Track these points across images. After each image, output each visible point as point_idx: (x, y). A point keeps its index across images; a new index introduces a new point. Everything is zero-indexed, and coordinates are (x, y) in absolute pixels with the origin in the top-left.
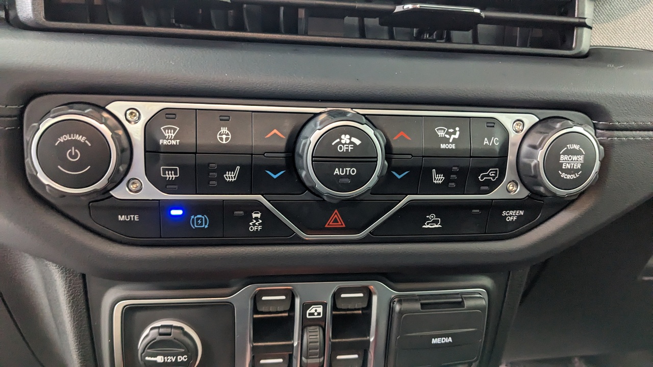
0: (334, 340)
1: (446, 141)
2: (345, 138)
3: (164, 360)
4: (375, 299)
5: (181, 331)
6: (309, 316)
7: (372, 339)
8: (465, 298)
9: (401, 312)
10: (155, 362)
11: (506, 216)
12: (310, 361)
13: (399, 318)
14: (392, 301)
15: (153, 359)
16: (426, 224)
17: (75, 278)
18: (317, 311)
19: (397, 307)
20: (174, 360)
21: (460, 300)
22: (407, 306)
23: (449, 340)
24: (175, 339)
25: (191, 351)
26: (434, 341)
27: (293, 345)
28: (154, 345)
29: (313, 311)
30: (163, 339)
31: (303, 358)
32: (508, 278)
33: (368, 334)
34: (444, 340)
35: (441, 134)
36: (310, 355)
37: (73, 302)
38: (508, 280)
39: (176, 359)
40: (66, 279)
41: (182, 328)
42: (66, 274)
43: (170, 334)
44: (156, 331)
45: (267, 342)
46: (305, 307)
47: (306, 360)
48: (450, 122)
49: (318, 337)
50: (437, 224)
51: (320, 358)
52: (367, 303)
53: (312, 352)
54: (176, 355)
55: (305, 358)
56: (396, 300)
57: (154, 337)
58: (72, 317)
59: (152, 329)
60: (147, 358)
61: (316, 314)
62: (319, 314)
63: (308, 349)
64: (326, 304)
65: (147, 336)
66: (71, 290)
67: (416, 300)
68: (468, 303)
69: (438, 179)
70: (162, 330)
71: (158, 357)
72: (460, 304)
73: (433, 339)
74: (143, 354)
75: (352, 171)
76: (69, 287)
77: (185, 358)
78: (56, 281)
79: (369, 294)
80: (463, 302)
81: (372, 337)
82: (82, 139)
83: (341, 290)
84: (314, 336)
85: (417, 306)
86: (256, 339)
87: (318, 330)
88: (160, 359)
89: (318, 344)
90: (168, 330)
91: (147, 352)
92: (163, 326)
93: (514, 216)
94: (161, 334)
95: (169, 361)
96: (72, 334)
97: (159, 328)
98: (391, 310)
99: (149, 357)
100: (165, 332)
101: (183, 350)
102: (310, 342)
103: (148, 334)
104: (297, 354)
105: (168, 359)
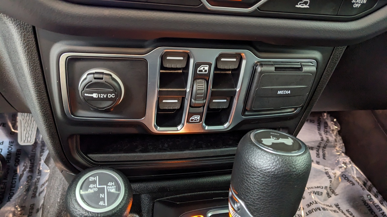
0: (213, 90)
3: (98, 96)
4: (244, 62)
5: (110, 77)
6: (199, 72)
7: (238, 90)
8: (303, 65)
9: (261, 73)
10: (92, 97)
11: (354, 3)
12: (197, 102)
13: (259, 77)
14: (256, 65)
15: (90, 95)
16: (299, 4)
17: (28, 33)
18: (205, 69)
19: (259, 69)
20: (105, 97)
21: (300, 66)
22: (265, 68)
23: (288, 92)
24: (106, 82)
25: (117, 91)
26: (279, 92)
27: (186, 91)
28: (90, 86)
29: (202, 69)
30: (96, 82)
31: (193, 100)
32: (332, 54)
33: (236, 87)
34: (285, 92)
36: (197, 98)
37: (28, 52)
38: (331, 55)
39: (107, 96)
40: (21, 34)
41: (111, 75)
42: (21, 30)
43: (102, 79)
44: (92, 76)
45: (168, 88)
46: (197, 65)
47: (194, 101)
49: (204, 86)
50: (306, 5)
51: (203, 100)
52: (238, 66)
53: (199, 96)
54: (107, 93)
55: (194, 99)
56: (258, 64)
57: (90, 80)
58: (28, 63)
59: (88, 74)
60: (86, 95)
61: (204, 71)
62: (206, 71)
63: (197, 94)
64: (211, 64)
65: (85, 79)
66: (25, 42)
67: (272, 65)
68: (305, 69)
70: (96, 76)
71: (94, 94)
72: (300, 69)
73: (279, 91)
74: (83, 92)
76: (24, 40)
77: (113, 96)
78: (13, 35)
79: (241, 59)
80: (301, 68)
81: (238, 89)
83: (222, 56)
84: (200, 86)
85: (272, 69)
86: (161, 86)
87: (203, 82)
88: (95, 95)
89: (203, 91)
90: (101, 76)
91: (86, 91)
92: (96, 73)
93: (359, 3)
94: (95, 78)
95: (102, 97)
96: (29, 76)
97: (93, 74)
98: (254, 71)
99: (87, 94)
100: (98, 77)
101: (112, 90)
102: (198, 90)
103: (86, 78)
104: (188, 96)
105: (101, 96)
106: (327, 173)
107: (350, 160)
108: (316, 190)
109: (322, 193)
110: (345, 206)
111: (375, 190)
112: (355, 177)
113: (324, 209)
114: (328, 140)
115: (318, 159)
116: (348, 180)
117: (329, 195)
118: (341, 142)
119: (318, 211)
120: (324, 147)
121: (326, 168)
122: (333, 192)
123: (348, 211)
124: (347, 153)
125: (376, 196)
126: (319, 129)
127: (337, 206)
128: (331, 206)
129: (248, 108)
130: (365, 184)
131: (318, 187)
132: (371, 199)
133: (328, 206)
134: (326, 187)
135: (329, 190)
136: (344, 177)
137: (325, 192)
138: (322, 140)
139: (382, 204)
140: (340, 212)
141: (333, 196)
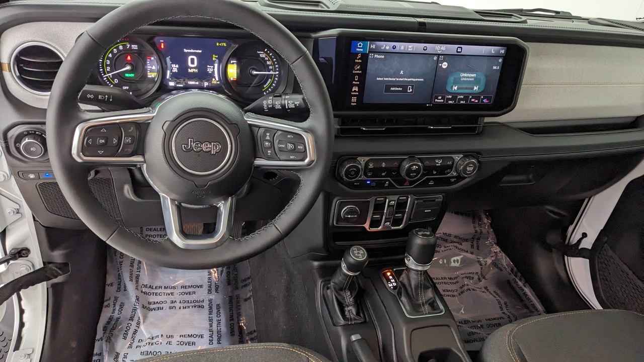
0: (396, 211)
1: (438, 163)
2: (414, 167)
3: (351, 217)
4: (409, 199)
7: (407, 210)
8: (436, 198)
11: (451, 180)
12: (388, 216)
13: (416, 204)
14: (414, 200)
15: (347, 216)
16: (429, 183)
19: (416, 202)
22: (419, 201)
23: (430, 211)
24: (353, 211)
27: (384, 212)
28: (348, 213)
29: (391, 203)
34: (428, 211)
35: (437, 161)
41: (355, 208)
45: (377, 211)
46: (389, 202)
48: (439, 158)
49: (392, 210)
50: (432, 183)
51: (391, 215)
52: (407, 200)
54: (354, 215)
56: (416, 199)
59: (347, 208)
62: (393, 204)
63: (389, 213)
64: (396, 201)
65: (346, 210)
68: (436, 200)
69: (435, 172)
72: (434, 201)
73: (425, 211)
75: (415, 174)
79: (408, 197)
82: (355, 169)
83: (400, 197)
84: (390, 210)
85: (422, 201)
86: (374, 211)
87: (392, 208)
88: (349, 216)
89: (392, 212)
90: (351, 208)
93: (453, 180)
98: (414, 202)
104: (385, 214)
106: (479, 262)
107: (500, 250)
108: (468, 275)
109: (473, 278)
110: (492, 288)
111: (519, 274)
112: (505, 265)
113: (473, 290)
114: (481, 232)
115: (472, 250)
116: (498, 267)
117: (479, 280)
118: (493, 233)
119: (469, 291)
120: (479, 239)
121: (478, 257)
122: (484, 278)
123: (495, 292)
124: (498, 244)
125: (520, 280)
126: (474, 222)
127: (486, 288)
128: (481, 288)
129: (412, 218)
130: (512, 270)
131: (470, 273)
132: (516, 282)
133: (478, 288)
134: (477, 273)
135: (480, 276)
136: (495, 264)
137: (476, 277)
138: (476, 232)
139: (525, 286)
140: (488, 293)
141: (483, 280)
